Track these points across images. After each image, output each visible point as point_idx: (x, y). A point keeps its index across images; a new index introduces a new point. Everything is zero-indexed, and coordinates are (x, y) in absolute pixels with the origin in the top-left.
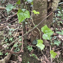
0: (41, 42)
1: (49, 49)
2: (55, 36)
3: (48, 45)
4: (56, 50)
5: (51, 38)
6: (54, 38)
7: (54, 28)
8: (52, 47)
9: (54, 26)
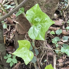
0: (27, 46)
1: (51, 62)
2: (65, 37)
3: (51, 54)
4: (66, 63)
5: (58, 39)
6: (64, 39)
7: (64, 20)
8: (58, 58)
9: (65, 16)
